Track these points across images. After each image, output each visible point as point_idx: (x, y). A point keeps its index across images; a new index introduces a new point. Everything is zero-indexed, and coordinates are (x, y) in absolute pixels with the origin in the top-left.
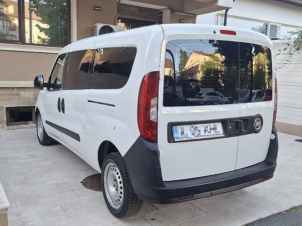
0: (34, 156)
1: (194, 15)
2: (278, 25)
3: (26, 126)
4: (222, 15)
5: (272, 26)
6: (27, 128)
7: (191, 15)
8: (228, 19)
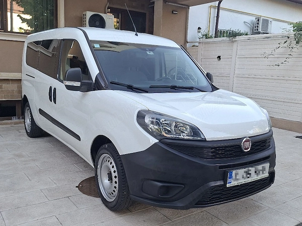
0: (20, 156)
1: (187, 6)
2: (270, 20)
3: (9, 121)
4: (214, 7)
5: (264, 20)
6: (11, 123)
7: (184, 6)
8: (221, 11)
